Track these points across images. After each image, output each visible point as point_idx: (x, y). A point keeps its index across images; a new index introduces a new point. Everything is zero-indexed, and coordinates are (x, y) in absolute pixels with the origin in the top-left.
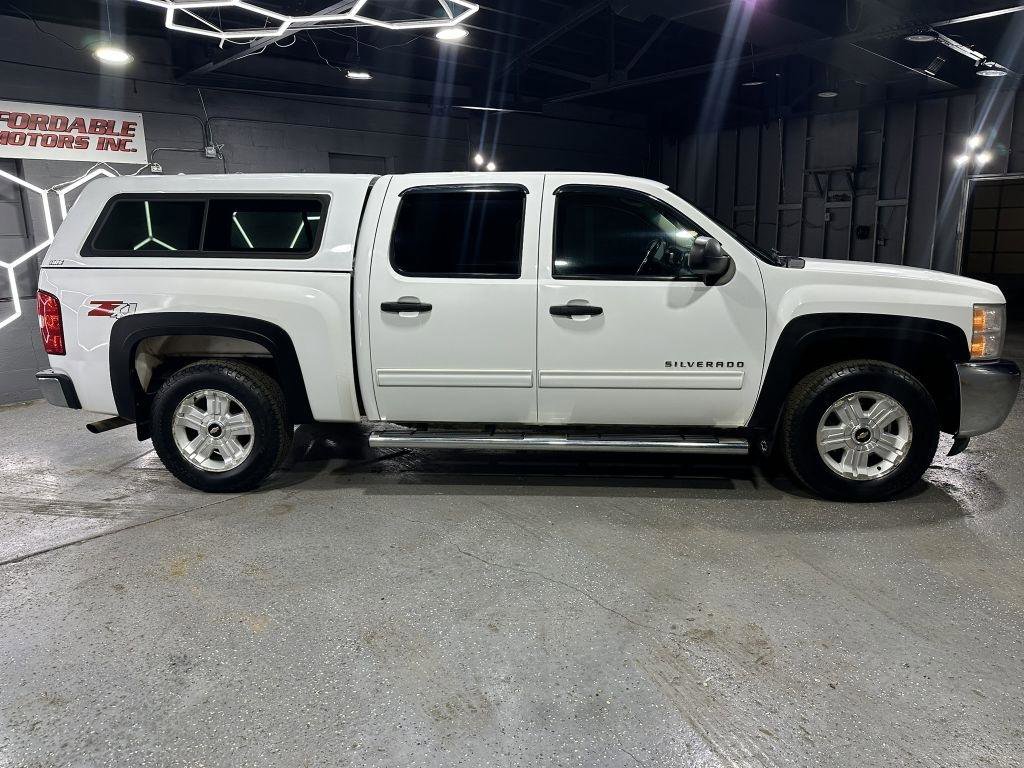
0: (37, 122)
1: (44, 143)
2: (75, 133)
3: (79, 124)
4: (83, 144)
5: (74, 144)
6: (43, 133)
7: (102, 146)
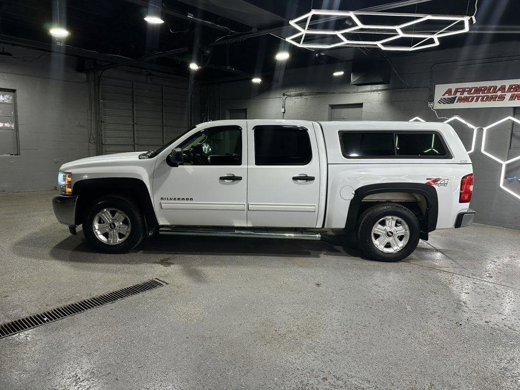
0: (481, 90)
1: (482, 100)
2: (499, 93)
3: (503, 88)
4: (502, 98)
5: (497, 99)
6: (483, 95)
7: (512, 98)
